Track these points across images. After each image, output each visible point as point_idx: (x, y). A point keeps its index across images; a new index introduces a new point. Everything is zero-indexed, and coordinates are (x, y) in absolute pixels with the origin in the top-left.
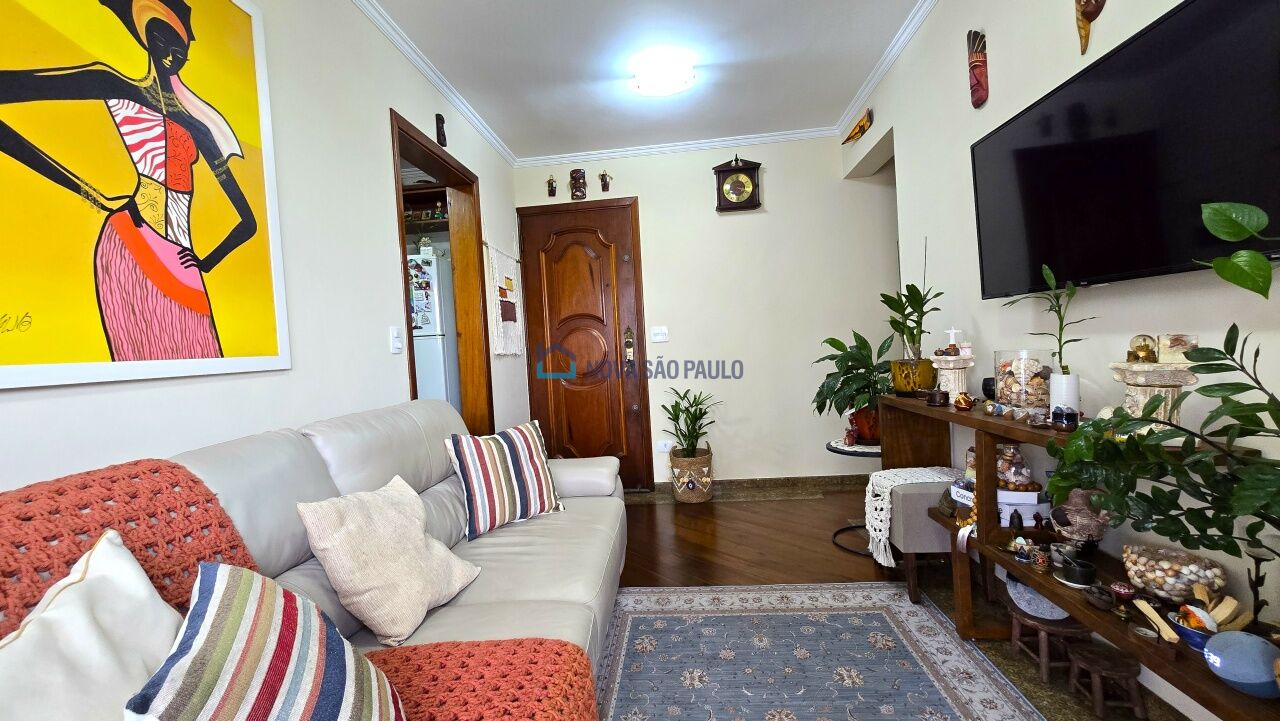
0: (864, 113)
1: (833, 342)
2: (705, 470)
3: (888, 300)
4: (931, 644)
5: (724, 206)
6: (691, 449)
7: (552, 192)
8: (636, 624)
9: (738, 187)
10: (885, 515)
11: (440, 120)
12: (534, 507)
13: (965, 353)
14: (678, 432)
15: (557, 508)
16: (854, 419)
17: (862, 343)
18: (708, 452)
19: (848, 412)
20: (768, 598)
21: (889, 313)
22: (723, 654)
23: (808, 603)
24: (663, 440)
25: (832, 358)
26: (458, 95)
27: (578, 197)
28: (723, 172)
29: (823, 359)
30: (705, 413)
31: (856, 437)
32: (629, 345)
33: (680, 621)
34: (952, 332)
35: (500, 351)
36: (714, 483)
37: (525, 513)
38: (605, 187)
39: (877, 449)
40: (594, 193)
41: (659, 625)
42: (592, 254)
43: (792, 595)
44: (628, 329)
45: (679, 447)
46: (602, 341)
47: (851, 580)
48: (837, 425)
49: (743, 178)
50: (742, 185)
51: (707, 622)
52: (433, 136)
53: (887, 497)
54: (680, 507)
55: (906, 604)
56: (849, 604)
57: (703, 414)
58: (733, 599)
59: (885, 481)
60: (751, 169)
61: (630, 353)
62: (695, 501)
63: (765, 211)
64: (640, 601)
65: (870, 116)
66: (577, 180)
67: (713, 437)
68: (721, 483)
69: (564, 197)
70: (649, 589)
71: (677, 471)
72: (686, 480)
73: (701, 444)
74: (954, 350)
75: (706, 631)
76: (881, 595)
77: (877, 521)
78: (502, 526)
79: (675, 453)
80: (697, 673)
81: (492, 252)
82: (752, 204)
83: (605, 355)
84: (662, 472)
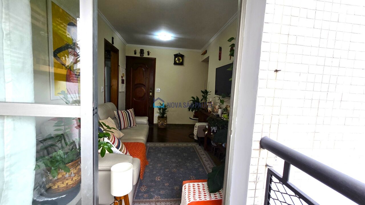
0: (205, 50)
1: (193, 97)
2: (165, 121)
3: (202, 92)
4: (199, 151)
5: (175, 63)
6: (163, 116)
7: (135, 53)
8: (149, 148)
9: (179, 60)
10: (197, 130)
11: (113, 38)
12: (132, 125)
13: (212, 103)
14: (160, 113)
15: (136, 126)
16: (195, 113)
17: (198, 98)
18: (166, 117)
19: (194, 112)
20: (175, 144)
21: (202, 94)
22: (165, 152)
23: (181, 145)
24: (156, 114)
25: (192, 100)
26: (118, 33)
27: (142, 56)
28: (176, 56)
29: (191, 101)
30: (167, 109)
31: (195, 116)
32: (151, 92)
33: (158, 147)
34: (211, 99)
35: (121, 91)
36: (167, 124)
37: (130, 126)
38: (149, 54)
39: (198, 119)
40: (146, 55)
41: (154, 148)
42: (144, 70)
43: (179, 144)
44: (151, 88)
45: (160, 116)
46: (144, 90)
47: (190, 142)
48: (192, 114)
49: (180, 58)
50: (180, 59)
51: (163, 148)
52: (111, 42)
53: (197, 127)
54: (159, 129)
55: (198, 146)
56: (188, 145)
57: (166, 109)
58: (167, 144)
59: (198, 124)
60: (182, 56)
61: (151, 94)
62: (162, 128)
63: (184, 66)
64: (151, 144)
65: (206, 51)
66: (142, 51)
67: (168, 114)
68: (168, 124)
69: (138, 55)
70: (152, 143)
71: (159, 121)
72: (161, 123)
73: (165, 116)
74: (211, 102)
75: (162, 149)
76: (193, 144)
77: (195, 132)
78: (126, 128)
79: (159, 117)
80: (160, 154)
81: (121, 68)
82: (181, 64)
83: (145, 94)
84: (155, 121)
